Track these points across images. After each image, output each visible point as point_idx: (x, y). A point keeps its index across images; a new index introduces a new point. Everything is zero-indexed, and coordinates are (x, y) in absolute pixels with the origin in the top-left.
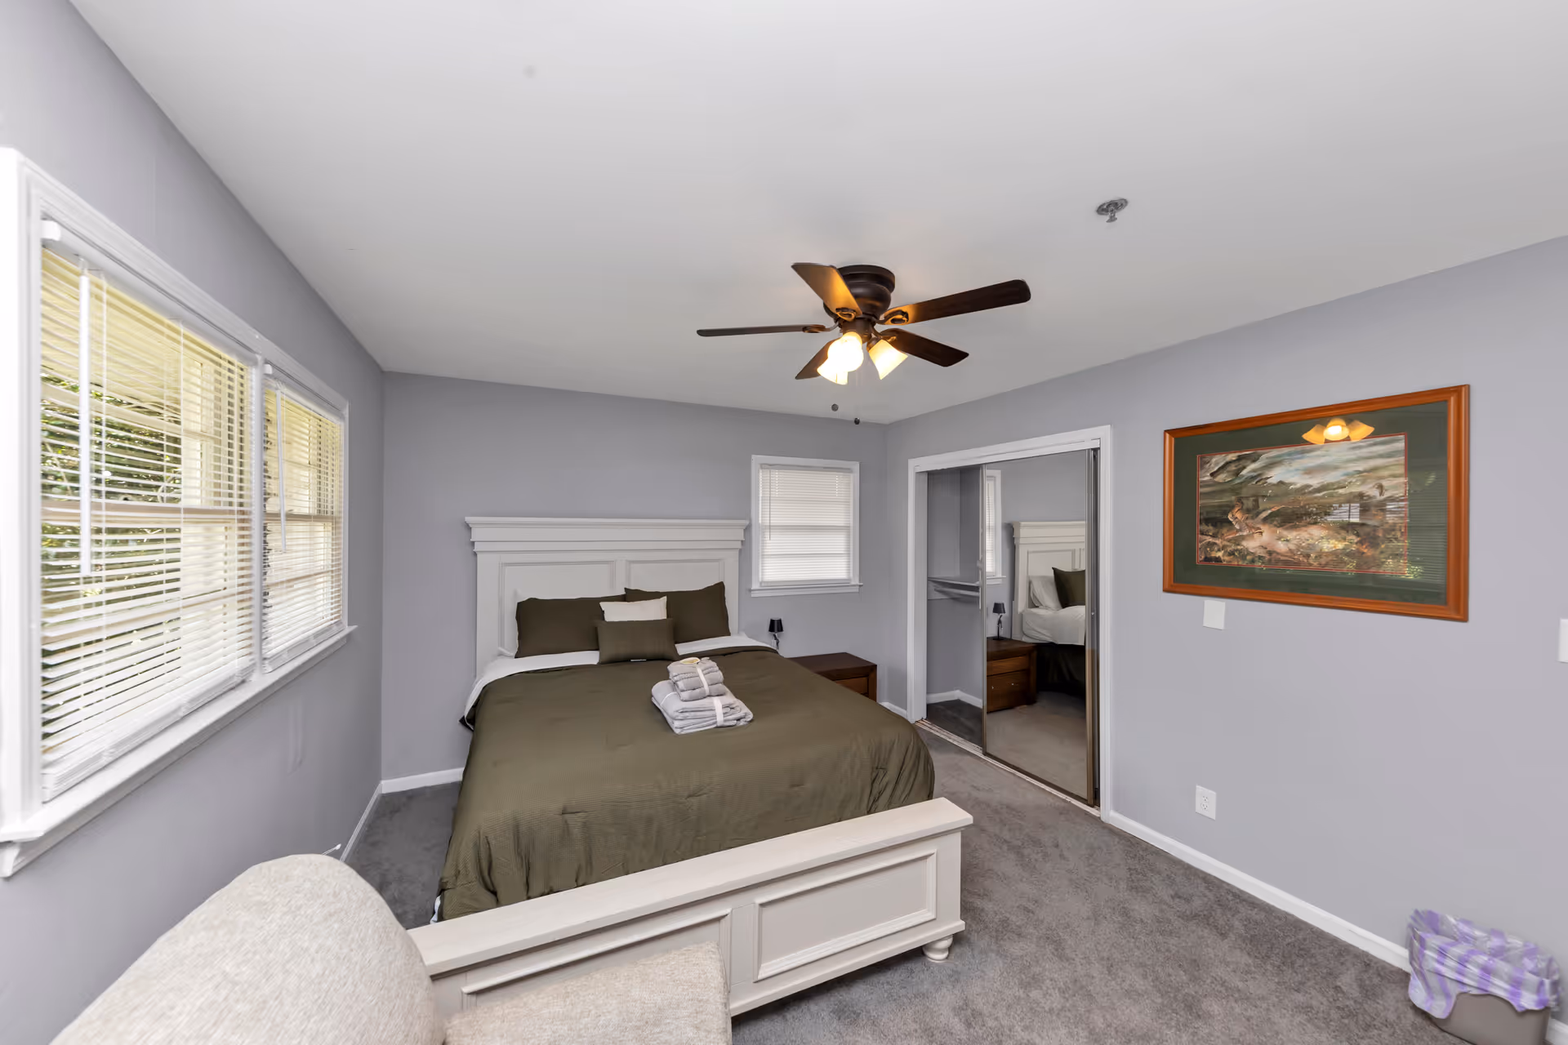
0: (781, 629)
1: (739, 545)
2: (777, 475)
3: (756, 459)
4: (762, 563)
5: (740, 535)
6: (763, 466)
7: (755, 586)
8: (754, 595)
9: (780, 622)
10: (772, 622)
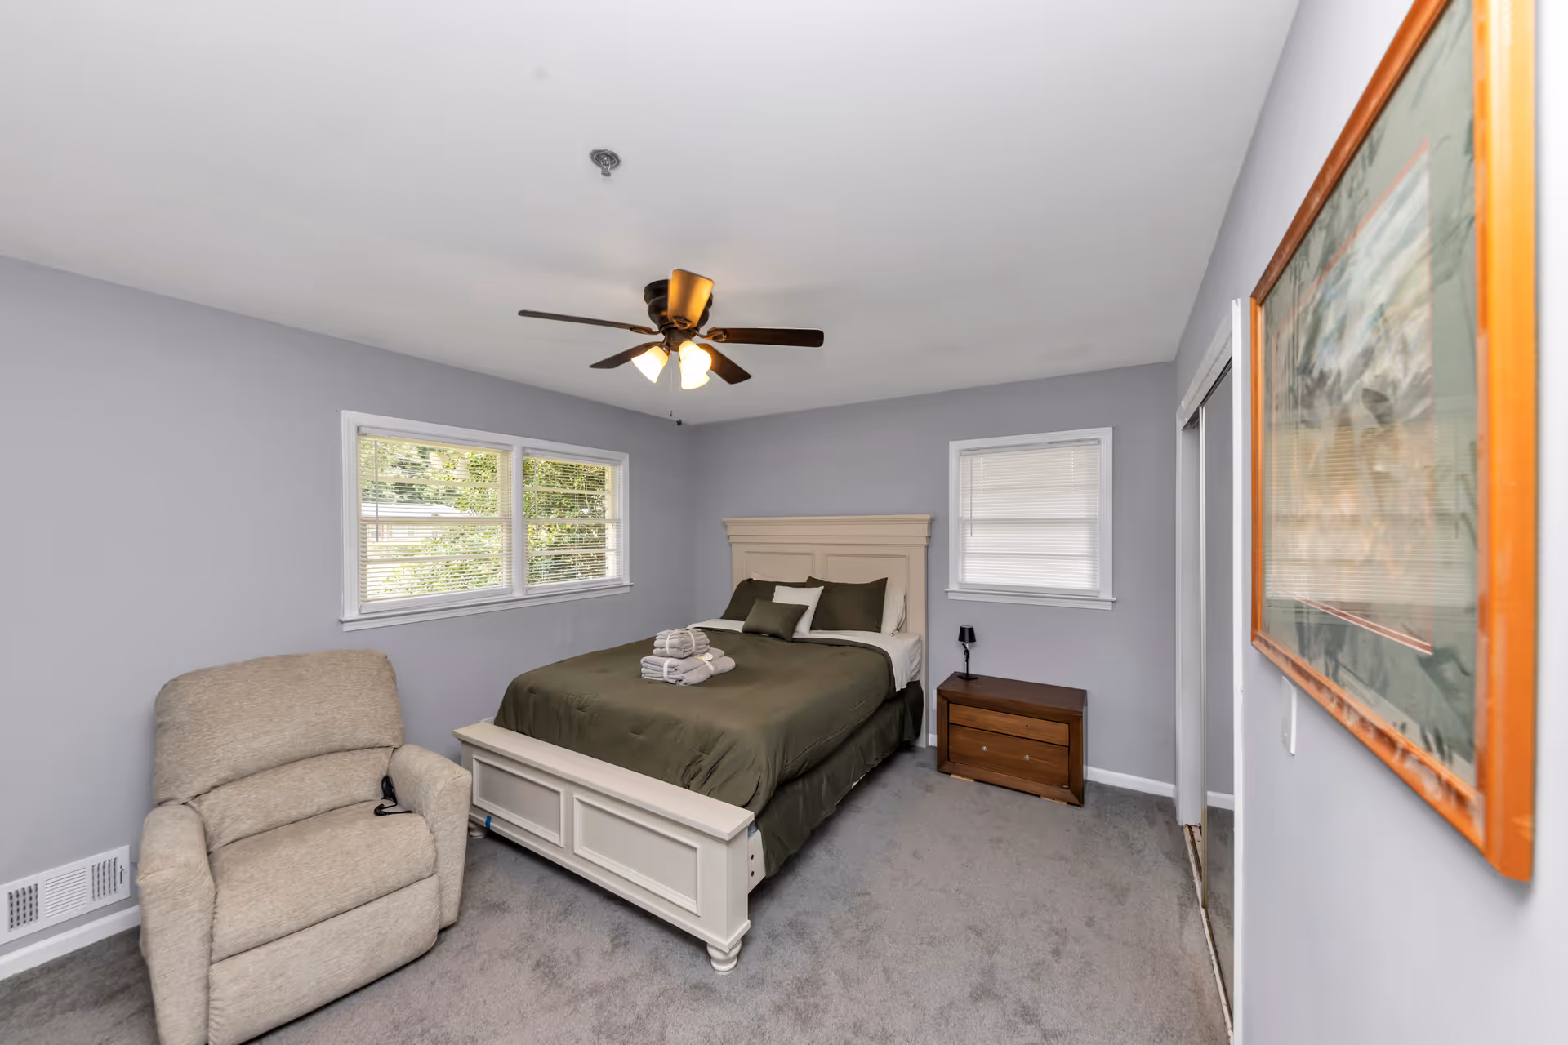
0: (972, 639)
1: (924, 541)
2: (981, 462)
3: (954, 446)
4: (963, 563)
5: (923, 530)
6: (963, 452)
7: (953, 586)
8: (951, 596)
9: (971, 630)
10: (962, 630)
